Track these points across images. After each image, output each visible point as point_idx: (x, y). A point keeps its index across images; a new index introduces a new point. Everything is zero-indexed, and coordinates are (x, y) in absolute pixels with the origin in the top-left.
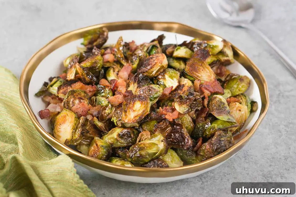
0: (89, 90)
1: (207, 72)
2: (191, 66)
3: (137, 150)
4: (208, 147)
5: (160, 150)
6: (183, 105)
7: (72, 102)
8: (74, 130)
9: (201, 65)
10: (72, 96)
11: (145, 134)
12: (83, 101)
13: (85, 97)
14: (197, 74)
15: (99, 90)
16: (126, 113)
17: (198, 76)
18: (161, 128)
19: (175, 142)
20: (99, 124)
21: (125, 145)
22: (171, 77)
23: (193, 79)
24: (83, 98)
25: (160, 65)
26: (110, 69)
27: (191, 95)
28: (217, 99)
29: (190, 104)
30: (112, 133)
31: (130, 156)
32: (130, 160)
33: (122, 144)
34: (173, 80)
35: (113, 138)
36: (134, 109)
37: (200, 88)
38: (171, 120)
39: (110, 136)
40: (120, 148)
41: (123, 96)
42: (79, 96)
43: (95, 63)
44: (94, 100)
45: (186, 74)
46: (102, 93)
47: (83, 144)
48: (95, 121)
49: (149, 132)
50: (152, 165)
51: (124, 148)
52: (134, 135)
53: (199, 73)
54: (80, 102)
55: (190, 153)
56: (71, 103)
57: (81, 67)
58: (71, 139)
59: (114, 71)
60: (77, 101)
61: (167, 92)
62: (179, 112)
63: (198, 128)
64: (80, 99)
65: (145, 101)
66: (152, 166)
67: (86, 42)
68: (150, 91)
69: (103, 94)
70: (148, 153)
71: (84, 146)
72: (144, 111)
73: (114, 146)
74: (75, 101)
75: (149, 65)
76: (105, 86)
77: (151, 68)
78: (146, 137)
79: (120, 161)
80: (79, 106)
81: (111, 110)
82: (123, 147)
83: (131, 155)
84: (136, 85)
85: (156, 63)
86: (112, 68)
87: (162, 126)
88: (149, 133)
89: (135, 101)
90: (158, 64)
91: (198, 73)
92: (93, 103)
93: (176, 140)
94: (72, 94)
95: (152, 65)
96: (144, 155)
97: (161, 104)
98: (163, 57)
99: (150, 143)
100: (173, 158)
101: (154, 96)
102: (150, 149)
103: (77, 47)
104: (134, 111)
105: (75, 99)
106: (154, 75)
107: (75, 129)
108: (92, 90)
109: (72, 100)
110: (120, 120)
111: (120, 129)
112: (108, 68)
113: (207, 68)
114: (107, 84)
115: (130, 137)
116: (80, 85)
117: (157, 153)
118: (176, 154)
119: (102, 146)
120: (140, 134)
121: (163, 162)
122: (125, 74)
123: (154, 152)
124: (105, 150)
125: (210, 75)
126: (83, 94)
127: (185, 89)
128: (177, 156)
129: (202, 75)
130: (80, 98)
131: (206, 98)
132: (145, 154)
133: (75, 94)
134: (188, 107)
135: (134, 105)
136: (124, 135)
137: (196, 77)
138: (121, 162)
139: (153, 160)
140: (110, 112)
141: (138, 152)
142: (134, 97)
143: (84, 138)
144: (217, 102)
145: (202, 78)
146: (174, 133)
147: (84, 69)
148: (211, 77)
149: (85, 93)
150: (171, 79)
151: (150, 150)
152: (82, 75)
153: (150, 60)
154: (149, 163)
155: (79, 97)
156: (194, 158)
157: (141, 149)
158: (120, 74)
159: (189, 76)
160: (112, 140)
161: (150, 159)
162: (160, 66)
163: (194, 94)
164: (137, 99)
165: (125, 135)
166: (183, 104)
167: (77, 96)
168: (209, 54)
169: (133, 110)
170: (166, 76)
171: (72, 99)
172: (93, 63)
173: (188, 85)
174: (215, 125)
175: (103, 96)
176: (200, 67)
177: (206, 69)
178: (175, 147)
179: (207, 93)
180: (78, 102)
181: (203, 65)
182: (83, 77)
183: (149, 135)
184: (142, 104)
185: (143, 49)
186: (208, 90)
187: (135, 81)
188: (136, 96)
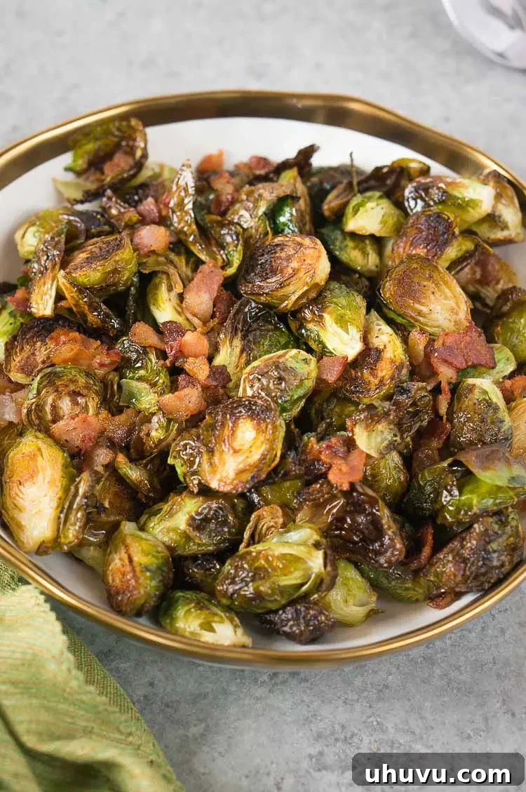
0: (98, 361)
1: (446, 298)
2: (399, 283)
3: (248, 579)
4: (450, 568)
5: (313, 576)
6: (377, 425)
7: (51, 405)
8: (61, 512)
9: (431, 277)
10: (50, 389)
11: (268, 516)
12: (84, 400)
13: (87, 387)
14: (417, 306)
15: (129, 359)
16: (213, 455)
17: (420, 313)
18: (314, 500)
19: (355, 543)
20: (134, 474)
21: (211, 548)
22: (342, 321)
23: (405, 321)
24: (85, 392)
25: (308, 280)
26: (157, 281)
27: (402, 394)
28: (477, 395)
29: (397, 416)
30: (171, 514)
31: (226, 592)
32: (225, 601)
33: (204, 547)
34: (348, 333)
35: (175, 530)
36: (236, 445)
37: (425, 355)
38: (346, 487)
39: (168, 524)
40: (194, 558)
41: (200, 389)
42: (72, 387)
43: (115, 271)
44: (115, 387)
45: (385, 305)
46: (139, 368)
47: (91, 544)
48: (121, 466)
49: (278, 508)
50: (289, 620)
51: (209, 556)
52: (236, 516)
53: (423, 304)
54: (75, 403)
55: (396, 572)
56: (48, 409)
57: (74, 283)
58: (55, 536)
59: (170, 289)
60: (65, 405)
61: (332, 376)
62: (367, 454)
63: (421, 488)
64: (75, 394)
65: (268, 421)
66: (291, 623)
67: (81, 163)
68: (281, 384)
69: (142, 372)
70: (279, 585)
71: (92, 548)
72: (264, 457)
73: (180, 552)
74: (59, 402)
75: (274, 272)
76: (145, 347)
77: (282, 285)
78: (272, 524)
79: (199, 612)
80: (73, 424)
81: (167, 432)
82: (203, 555)
83: (231, 590)
84: (238, 343)
85: (296, 271)
86: (164, 277)
87: (318, 495)
88: (280, 511)
89: (238, 418)
90: (301, 274)
91: (419, 302)
92: (113, 395)
93: (358, 536)
94: (51, 383)
95: (285, 278)
96: (267, 594)
97: (314, 411)
98: (316, 253)
99: (284, 554)
100: (349, 590)
101: (292, 396)
102: (286, 575)
103: (54, 181)
104: (235, 451)
105: (60, 398)
106: (291, 308)
107: (64, 510)
108: (107, 361)
109: (50, 400)
110: (195, 473)
111: (196, 500)
112: (154, 274)
113: (446, 283)
114: (152, 339)
115: (225, 523)
116: (72, 350)
117: (302, 585)
118: (358, 572)
119: (147, 569)
120: (253, 516)
121: (321, 613)
122: (202, 299)
123: (294, 582)
124: (154, 583)
125: (454, 305)
126: (82, 380)
127: (384, 370)
128: (359, 578)
129: (432, 307)
130: (74, 392)
131: (445, 391)
132: (270, 592)
133: (60, 383)
134: (392, 426)
135: (234, 431)
136: (206, 520)
137: (413, 318)
138: (200, 614)
139: (292, 603)
140: (162, 438)
141: (251, 584)
142: (234, 403)
143: (90, 528)
144: (475, 404)
145: (433, 316)
146: (351, 513)
147: (82, 289)
148: (457, 314)
149: (88, 376)
150: (342, 327)
151: (284, 578)
152: (77, 305)
153: (276, 253)
154: (281, 612)
155: (72, 389)
156: (409, 585)
157: (259, 574)
158: (190, 298)
159: (395, 312)
160: (173, 535)
161: (284, 602)
162: (307, 283)
163: (409, 391)
164: (243, 411)
165: (211, 519)
166: (378, 422)
167: (67, 386)
168: (453, 234)
169: (232, 447)
170: (327, 318)
171: (51, 397)
172: (109, 273)
173: (392, 357)
174: (472, 499)
175: (140, 379)
176: (425, 283)
177: (443, 287)
178: (354, 558)
179: (446, 374)
180: (70, 404)
181: (435, 275)
182: (79, 310)
183: (278, 517)
184: (259, 430)
185: (256, 207)
186: (450, 364)
187: (235, 331)
188: (240, 401)
